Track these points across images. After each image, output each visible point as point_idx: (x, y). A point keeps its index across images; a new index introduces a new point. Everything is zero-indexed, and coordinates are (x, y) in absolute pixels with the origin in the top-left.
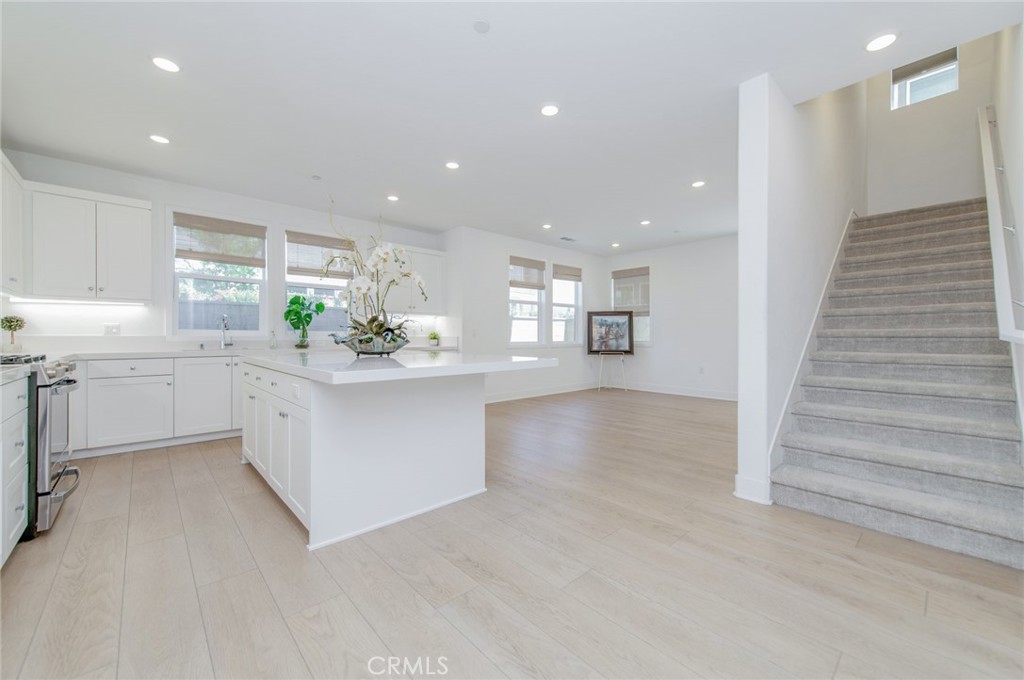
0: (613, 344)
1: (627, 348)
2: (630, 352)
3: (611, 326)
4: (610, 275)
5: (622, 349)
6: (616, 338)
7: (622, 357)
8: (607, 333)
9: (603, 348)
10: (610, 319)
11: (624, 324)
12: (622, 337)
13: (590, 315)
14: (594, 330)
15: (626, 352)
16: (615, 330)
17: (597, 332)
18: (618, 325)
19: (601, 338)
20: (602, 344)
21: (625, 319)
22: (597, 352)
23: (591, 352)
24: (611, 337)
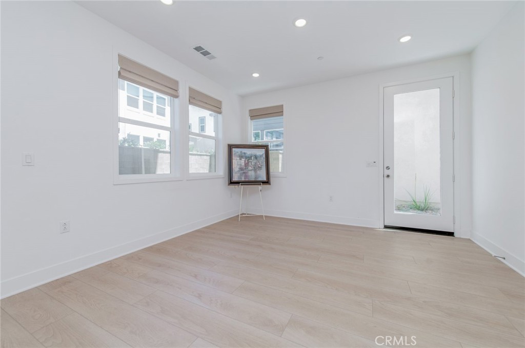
0: (252, 175)
1: (265, 179)
2: (267, 182)
3: (249, 158)
4: (247, 113)
5: (260, 179)
6: (255, 170)
7: (260, 187)
8: (246, 165)
9: (243, 179)
10: (249, 152)
11: (261, 156)
12: (260, 168)
13: (230, 147)
14: (234, 161)
15: (264, 183)
16: (253, 161)
17: (237, 163)
18: (256, 157)
19: (241, 169)
20: (241, 175)
21: (261, 152)
22: (237, 183)
23: (231, 183)
24: (250, 168)
